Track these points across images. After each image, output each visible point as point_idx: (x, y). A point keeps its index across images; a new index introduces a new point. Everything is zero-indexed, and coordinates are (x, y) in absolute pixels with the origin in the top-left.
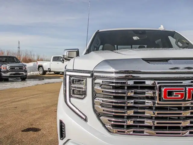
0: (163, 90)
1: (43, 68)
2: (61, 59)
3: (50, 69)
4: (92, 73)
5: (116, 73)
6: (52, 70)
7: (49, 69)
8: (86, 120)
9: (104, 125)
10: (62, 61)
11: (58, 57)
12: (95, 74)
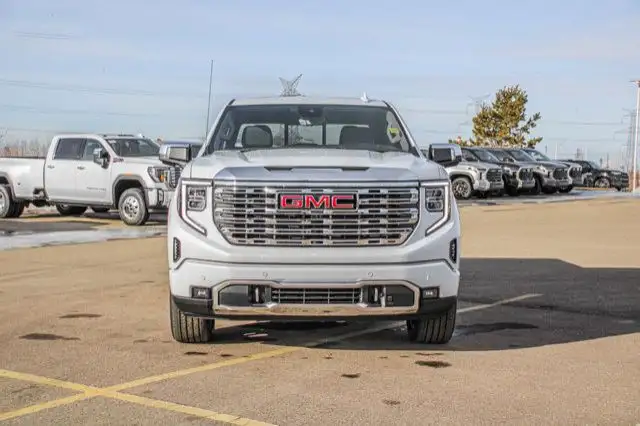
0: (282, 198)
1: (9, 191)
2: (97, 151)
3: (43, 190)
4: (212, 181)
5: (237, 181)
6: (51, 197)
7: (37, 191)
8: (205, 234)
9: (224, 236)
10: (102, 160)
11: (82, 143)
12: (216, 183)
